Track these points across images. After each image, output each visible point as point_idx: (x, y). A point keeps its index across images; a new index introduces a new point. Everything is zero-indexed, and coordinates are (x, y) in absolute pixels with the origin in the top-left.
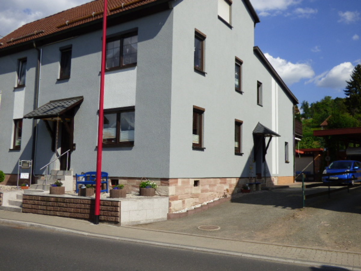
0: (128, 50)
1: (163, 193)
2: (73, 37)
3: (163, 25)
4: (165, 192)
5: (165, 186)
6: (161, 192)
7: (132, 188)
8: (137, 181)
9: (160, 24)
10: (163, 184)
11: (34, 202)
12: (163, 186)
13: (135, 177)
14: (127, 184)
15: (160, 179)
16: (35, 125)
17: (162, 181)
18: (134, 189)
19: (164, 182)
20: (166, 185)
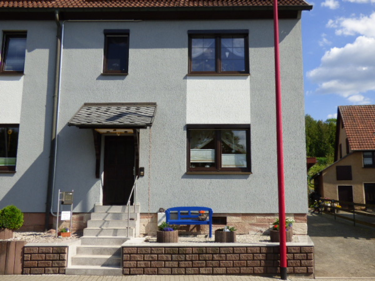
0: (227, 54)
1: (299, 231)
2: (133, 20)
3: (288, 33)
4: (301, 230)
5: (301, 222)
6: (295, 230)
7: (250, 227)
8: (258, 217)
9: (282, 32)
10: (298, 221)
11: (152, 258)
12: (298, 222)
13: (256, 212)
14: (241, 222)
15: (293, 215)
16: (54, 137)
17: (296, 217)
18: (254, 228)
19: (300, 217)
20: (303, 221)
